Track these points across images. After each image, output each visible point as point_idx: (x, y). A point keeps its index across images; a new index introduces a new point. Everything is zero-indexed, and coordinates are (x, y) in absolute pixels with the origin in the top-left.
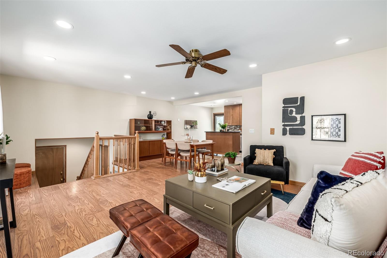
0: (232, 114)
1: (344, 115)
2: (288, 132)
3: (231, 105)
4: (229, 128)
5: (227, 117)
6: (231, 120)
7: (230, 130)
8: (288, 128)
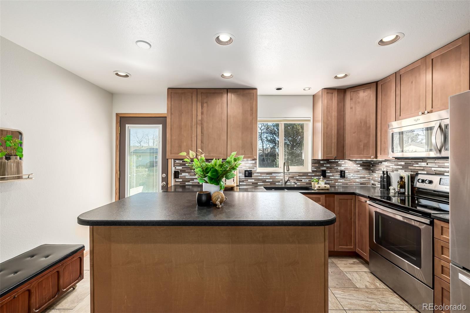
0: (199, 118)
3: (197, 89)
4: (180, 168)
5: (180, 128)
6: (194, 139)
7: (183, 174)
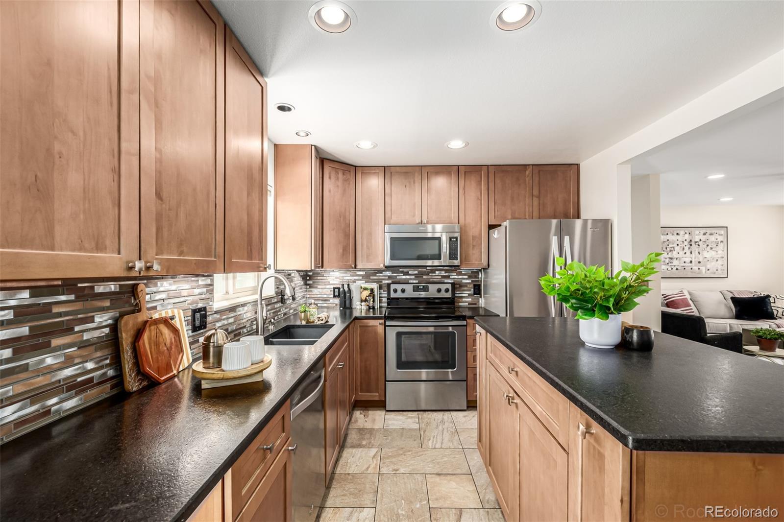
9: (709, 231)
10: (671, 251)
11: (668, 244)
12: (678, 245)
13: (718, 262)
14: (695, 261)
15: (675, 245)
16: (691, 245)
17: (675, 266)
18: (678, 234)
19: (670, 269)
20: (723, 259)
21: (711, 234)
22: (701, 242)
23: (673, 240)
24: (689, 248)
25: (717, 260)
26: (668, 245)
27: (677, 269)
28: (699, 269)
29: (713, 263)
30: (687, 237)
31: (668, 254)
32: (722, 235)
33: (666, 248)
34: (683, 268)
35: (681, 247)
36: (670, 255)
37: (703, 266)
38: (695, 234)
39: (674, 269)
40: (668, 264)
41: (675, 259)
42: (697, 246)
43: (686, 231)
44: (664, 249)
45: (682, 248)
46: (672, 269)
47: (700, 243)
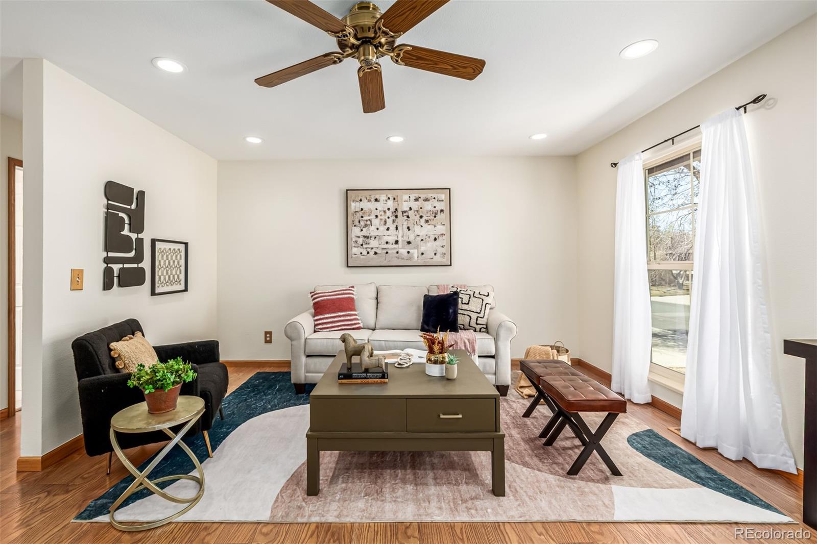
1: (184, 245)
2: (116, 280)
8: (116, 268)
9: (423, 195)
10: (366, 225)
11: (361, 214)
12: (377, 216)
13: (437, 243)
14: (403, 241)
15: (373, 217)
16: (396, 217)
17: (372, 248)
18: (376, 200)
19: (365, 252)
20: (444, 237)
21: (426, 200)
22: (412, 211)
23: (370, 209)
24: (394, 221)
25: (435, 239)
26: (362, 217)
27: (376, 253)
28: (408, 252)
29: (429, 244)
30: (390, 204)
31: (362, 230)
32: (443, 201)
33: (359, 222)
34: (385, 251)
35: (381, 219)
36: (365, 232)
37: (415, 248)
38: (402, 200)
39: (372, 253)
40: (362, 245)
41: (373, 238)
42: (405, 218)
43: (389, 196)
44: (357, 223)
45: (383, 222)
46: (368, 253)
47: (411, 213)
